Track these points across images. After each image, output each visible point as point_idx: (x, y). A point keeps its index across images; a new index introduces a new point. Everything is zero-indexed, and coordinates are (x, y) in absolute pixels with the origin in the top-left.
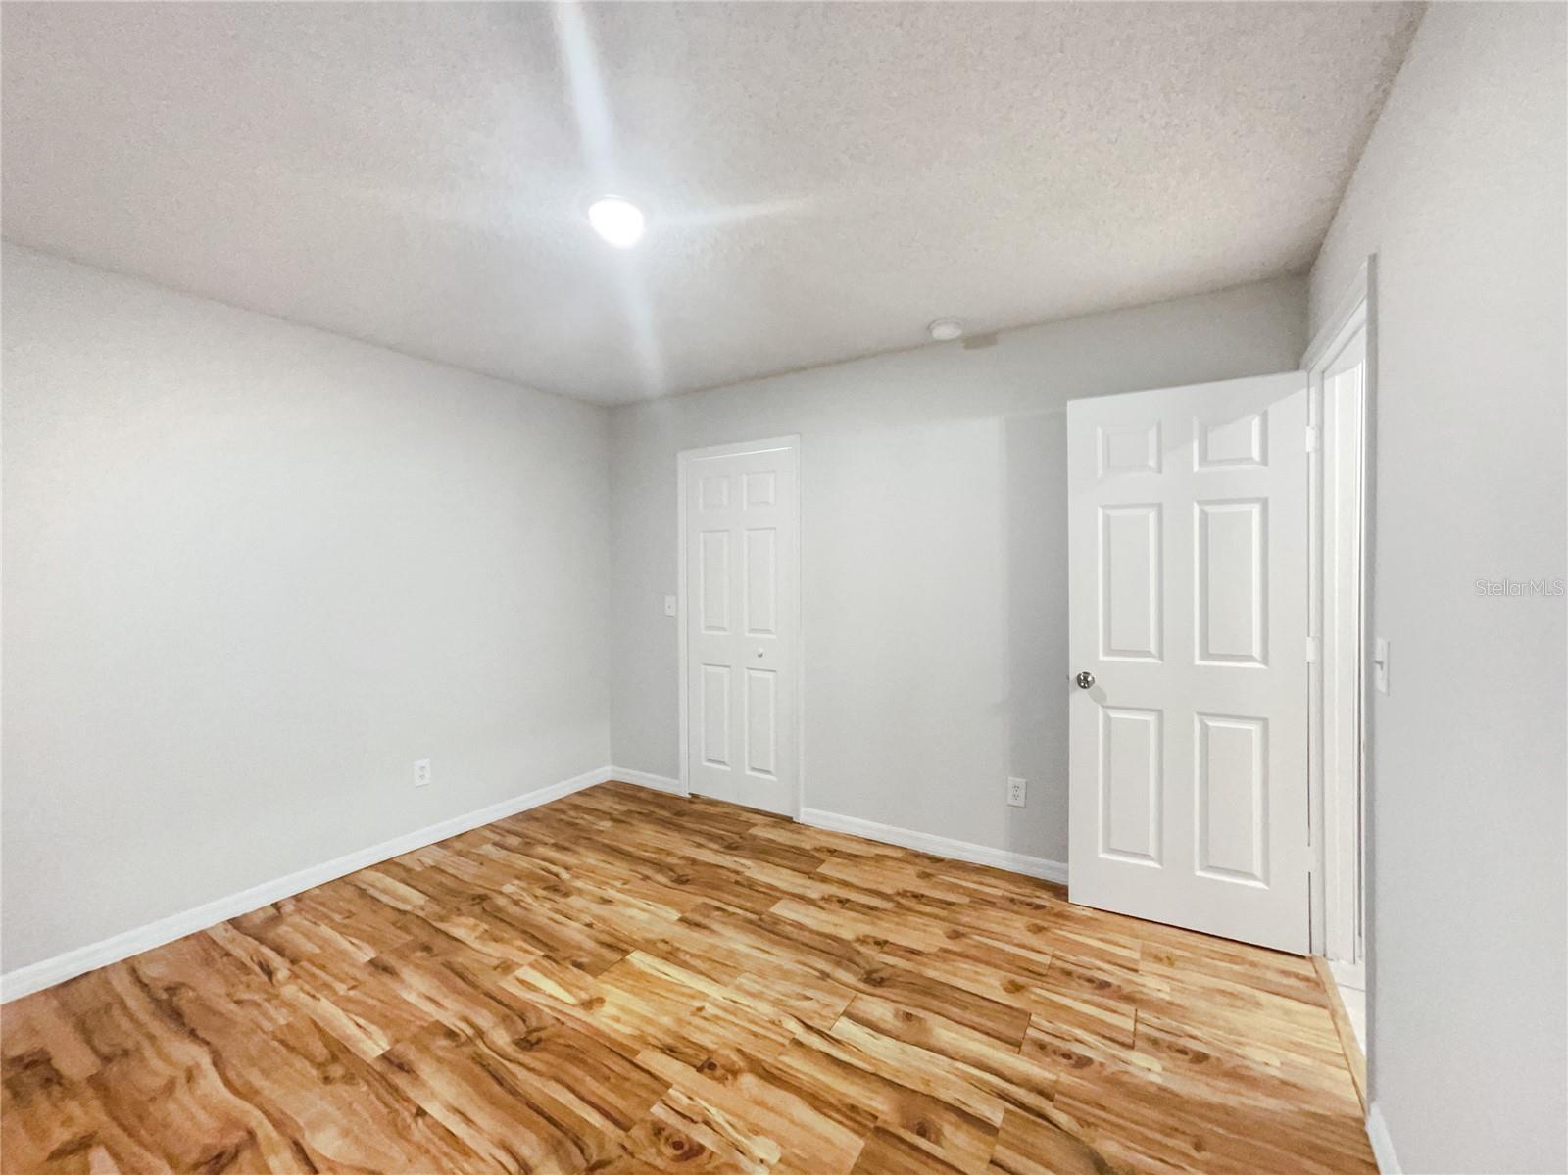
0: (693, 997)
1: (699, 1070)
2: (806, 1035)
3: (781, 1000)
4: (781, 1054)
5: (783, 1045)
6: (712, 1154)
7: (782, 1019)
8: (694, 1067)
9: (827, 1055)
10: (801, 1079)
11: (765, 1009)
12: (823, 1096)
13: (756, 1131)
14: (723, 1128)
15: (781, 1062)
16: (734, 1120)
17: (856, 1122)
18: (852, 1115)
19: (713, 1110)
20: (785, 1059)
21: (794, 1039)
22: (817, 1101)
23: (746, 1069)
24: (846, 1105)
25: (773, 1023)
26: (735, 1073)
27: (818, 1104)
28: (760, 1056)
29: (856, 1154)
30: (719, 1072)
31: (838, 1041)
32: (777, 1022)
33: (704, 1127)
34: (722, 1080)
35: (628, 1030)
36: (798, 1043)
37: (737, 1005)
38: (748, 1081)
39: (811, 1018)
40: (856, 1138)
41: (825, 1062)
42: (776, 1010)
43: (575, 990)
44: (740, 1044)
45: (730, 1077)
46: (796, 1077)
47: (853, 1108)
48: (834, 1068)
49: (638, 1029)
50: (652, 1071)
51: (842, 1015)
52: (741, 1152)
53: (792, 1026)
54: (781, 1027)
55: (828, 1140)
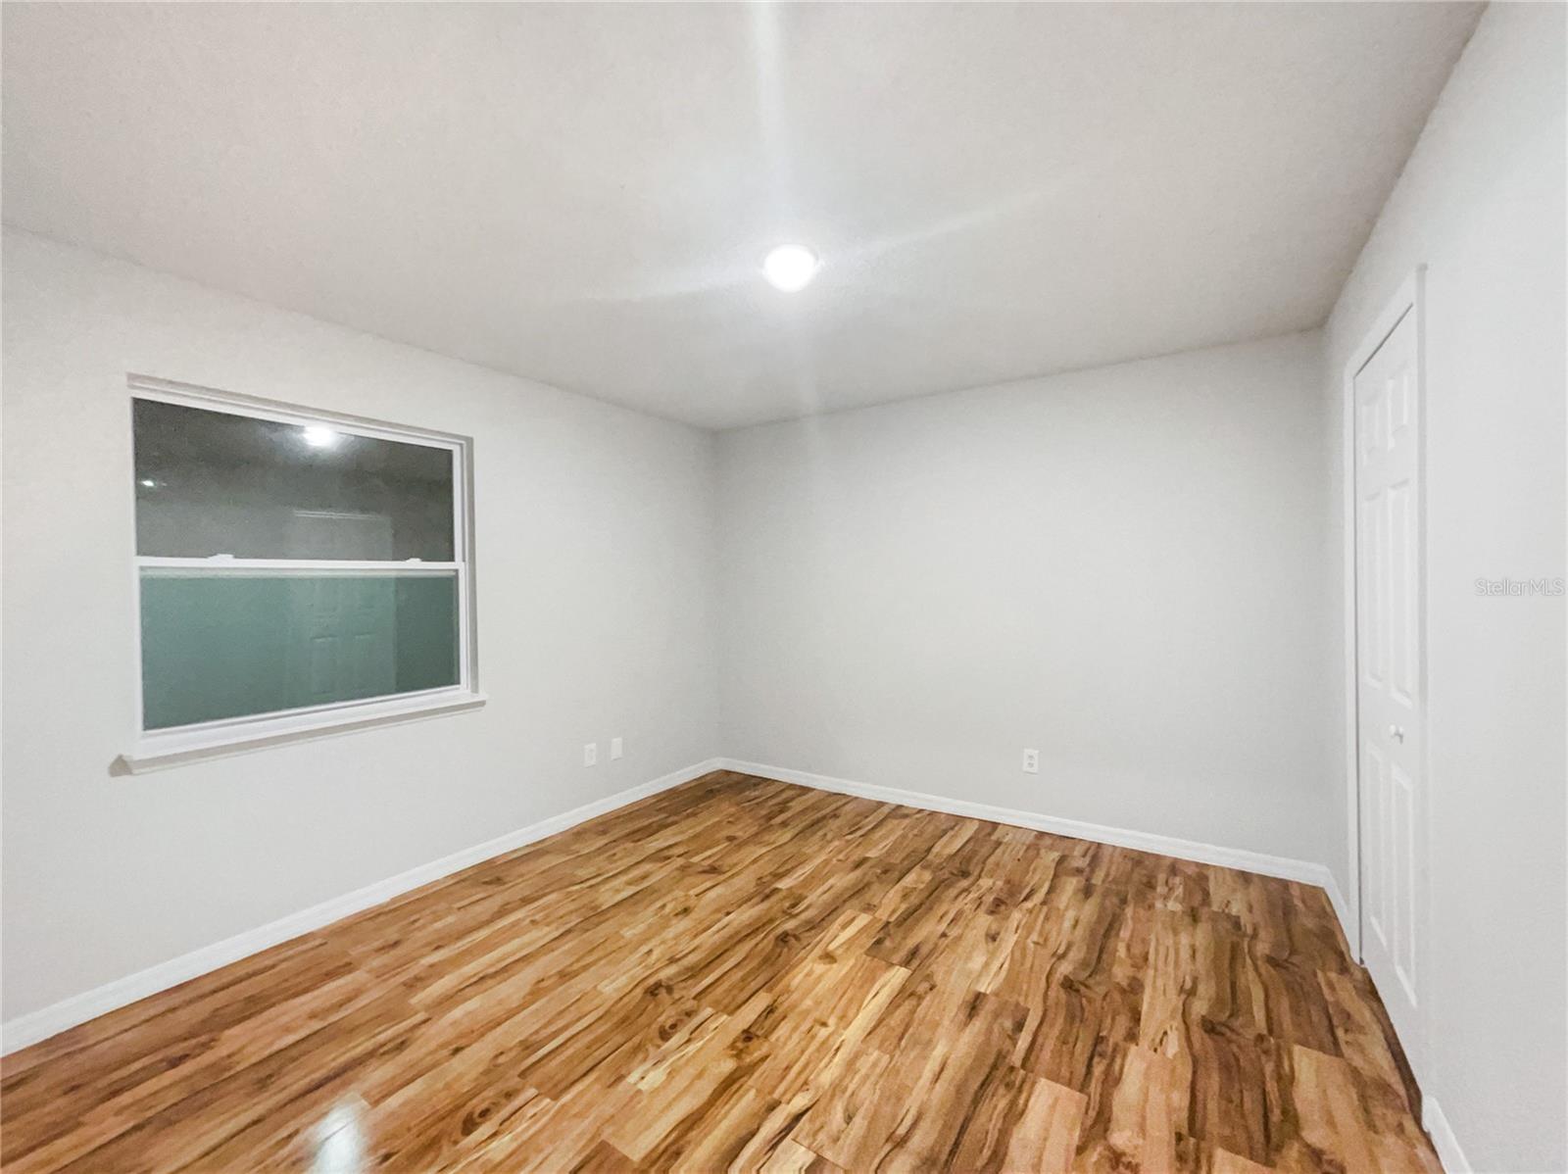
0: (842, 1017)
1: (745, 1031)
2: (785, 1114)
3: (844, 1092)
4: (758, 1091)
5: (771, 1093)
6: (659, 1047)
7: (812, 1092)
8: (750, 1027)
9: (753, 1134)
10: (722, 1108)
11: (827, 1077)
12: (699, 1127)
13: (671, 1075)
14: (683, 1051)
15: (748, 1090)
16: (685, 1058)
17: (659, 1158)
18: (669, 1152)
19: (701, 1042)
20: (752, 1093)
21: (780, 1102)
22: (693, 1121)
23: (741, 1064)
24: (683, 1147)
25: (806, 1083)
26: (738, 1056)
27: (688, 1124)
28: (756, 1074)
29: (626, 1151)
30: (740, 1045)
31: (774, 1147)
32: (805, 1087)
33: (686, 1039)
34: (732, 1046)
35: (795, 982)
36: (772, 1107)
37: (833, 1052)
38: (728, 1066)
39: (811, 1120)
40: (643, 1153)
41: (744, 1132)
42: (826, 1087)
43: (845, 947)
44: (775, 1058)
45: (734, 1052)
46: (727, 1103)
47: (678, 1154)
48: (732, 1140)
49: (796, 989)
50: (747, 1004)
51: (818, 1155)
52: (655, 1064)
53: (800, 1102)
54: (800, 1089)
55: (648, 1128)
